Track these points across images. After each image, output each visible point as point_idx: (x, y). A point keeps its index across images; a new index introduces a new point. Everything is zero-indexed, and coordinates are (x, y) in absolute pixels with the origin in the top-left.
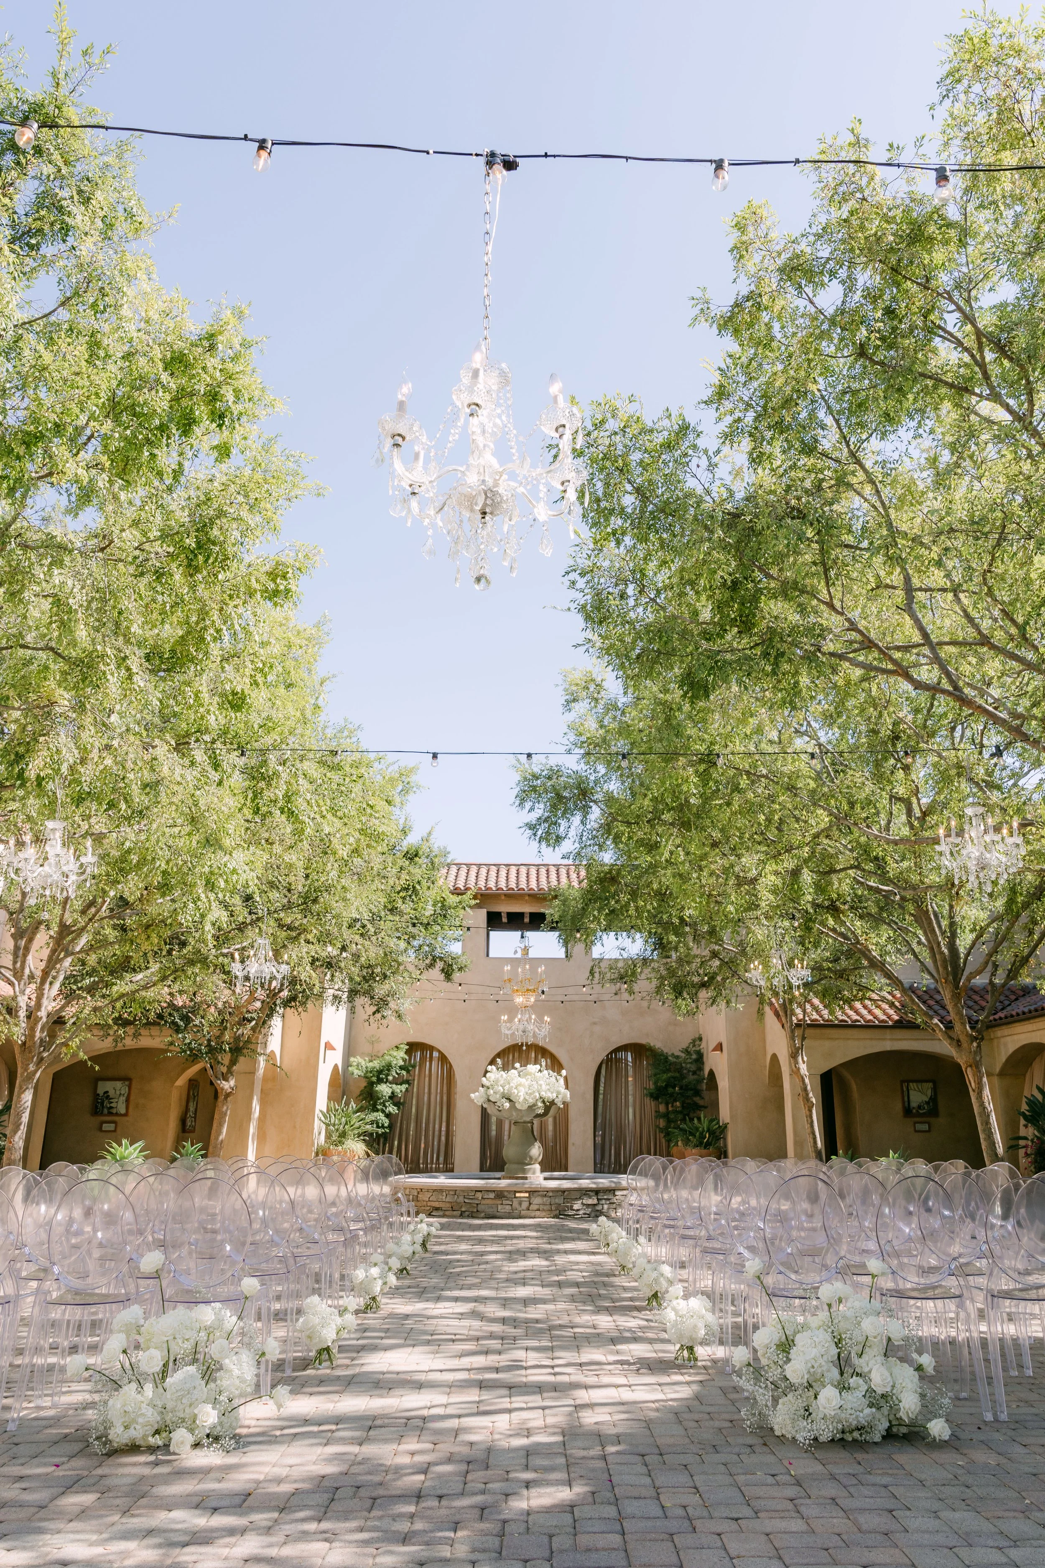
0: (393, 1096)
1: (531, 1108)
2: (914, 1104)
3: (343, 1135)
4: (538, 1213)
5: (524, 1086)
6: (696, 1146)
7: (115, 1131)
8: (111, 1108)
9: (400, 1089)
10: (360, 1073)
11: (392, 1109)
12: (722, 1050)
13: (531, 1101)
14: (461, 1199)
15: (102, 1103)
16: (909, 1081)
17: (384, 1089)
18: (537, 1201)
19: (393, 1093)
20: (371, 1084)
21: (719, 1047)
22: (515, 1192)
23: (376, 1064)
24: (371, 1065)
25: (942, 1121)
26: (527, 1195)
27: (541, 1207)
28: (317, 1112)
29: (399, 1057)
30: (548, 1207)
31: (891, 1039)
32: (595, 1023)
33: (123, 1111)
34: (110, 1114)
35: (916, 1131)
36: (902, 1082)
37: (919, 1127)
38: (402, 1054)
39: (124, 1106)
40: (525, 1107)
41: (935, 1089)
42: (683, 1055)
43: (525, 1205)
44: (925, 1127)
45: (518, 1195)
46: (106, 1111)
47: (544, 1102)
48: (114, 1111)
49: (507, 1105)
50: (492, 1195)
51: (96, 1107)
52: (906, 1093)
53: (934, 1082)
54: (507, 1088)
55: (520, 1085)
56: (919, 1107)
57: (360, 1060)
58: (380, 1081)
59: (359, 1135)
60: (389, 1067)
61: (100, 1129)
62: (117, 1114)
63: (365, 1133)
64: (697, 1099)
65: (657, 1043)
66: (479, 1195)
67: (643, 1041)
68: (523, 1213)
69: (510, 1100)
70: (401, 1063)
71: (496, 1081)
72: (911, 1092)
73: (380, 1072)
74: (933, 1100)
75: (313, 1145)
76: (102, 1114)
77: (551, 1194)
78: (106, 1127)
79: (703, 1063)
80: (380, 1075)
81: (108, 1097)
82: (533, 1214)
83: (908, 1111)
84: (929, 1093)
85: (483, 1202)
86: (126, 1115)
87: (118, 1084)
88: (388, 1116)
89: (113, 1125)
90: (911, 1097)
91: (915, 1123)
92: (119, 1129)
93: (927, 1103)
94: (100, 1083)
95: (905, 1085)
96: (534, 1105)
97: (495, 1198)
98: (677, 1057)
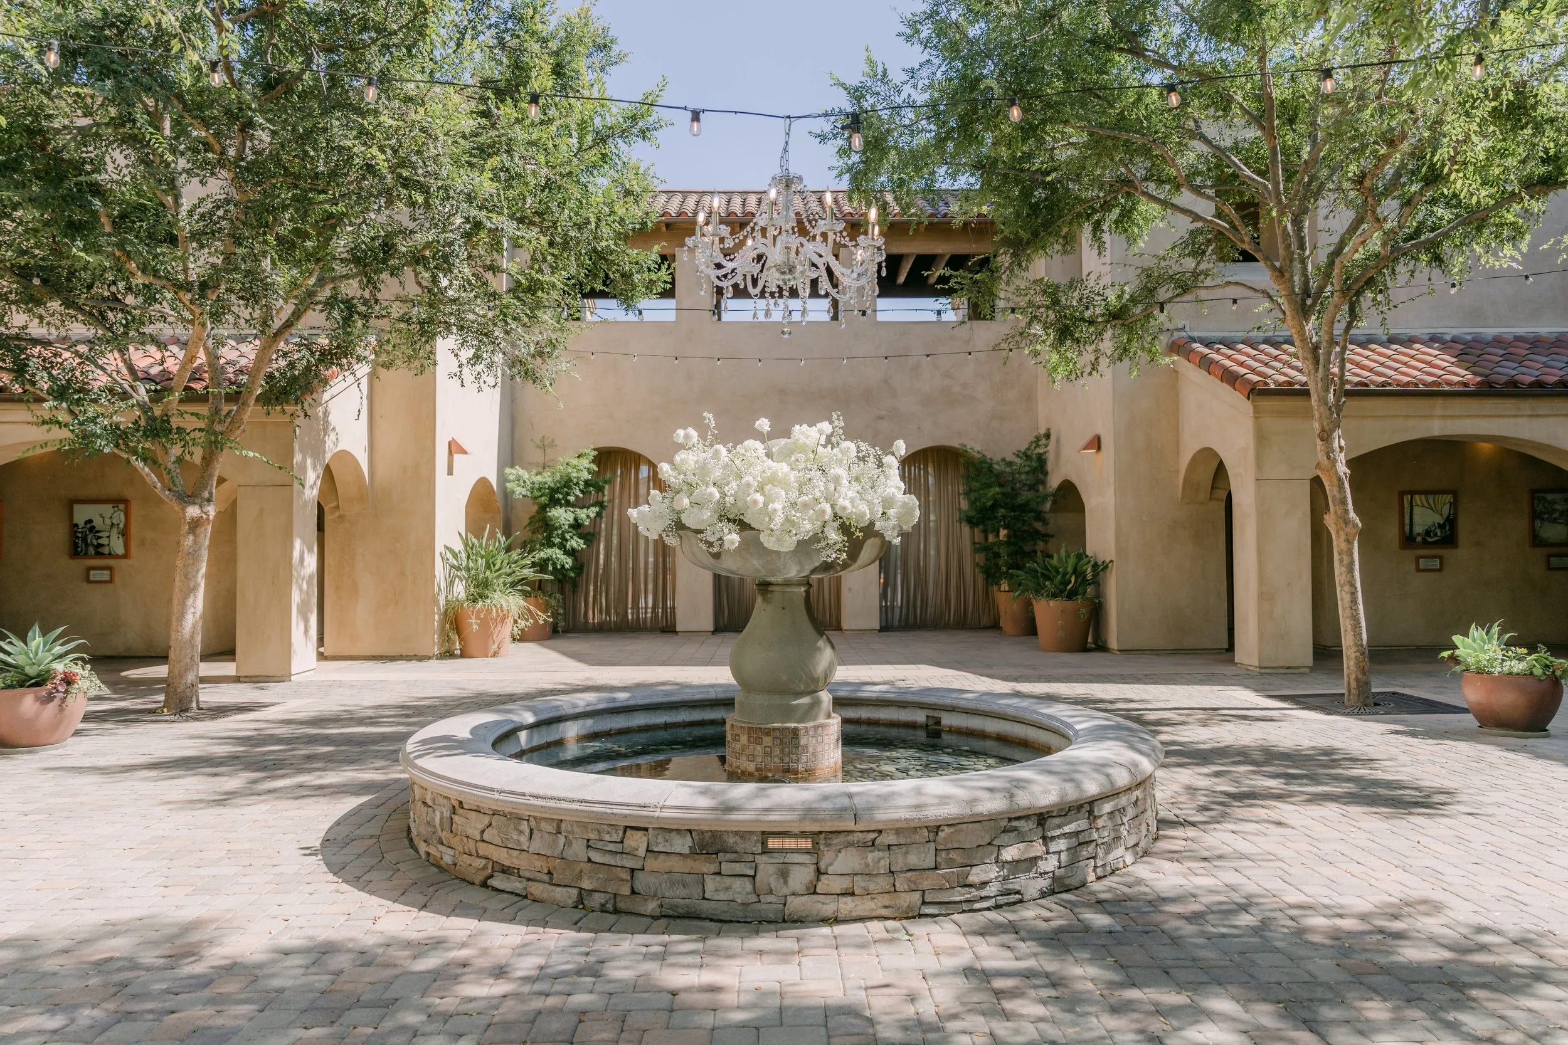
0: (577, 525)
1: (805, 546)
2: (1418, 529)
3: (486, 584)
4: (847, 906)
5: (783, 483)
6: (1054, 596)
7: (111, 581)
8: (101, 545)
9: (586, 515)
10: (524, 492)
11: (576, 543)
12: (1099, 448)
13: (807, 527)
14: (578, 850)
15: (85, 539)
16: (1412, 493)
17: (562, 516)
18: (843, 861)
19: (576, 519)
20: (543, 508)
21: (1096, 443)
22: (765, 835)
23: (547, 478)
24: (539, 478)
25: (1462, 555)
26: (806, 844)
27: (860, 883)
28: (439, 548)
29: (583, 469)
30: (884, 883)
31: (1444, 417)
32: (881, 418)
33: (120, 551)
34: (99, 554)
35: (1418, 570)
36: (1402, 494)
37: (1423, 563)
38: (585, 463)
39: (121, 542)
40: (789, 544)
41: (1454, 505)
42: (1018, 461)
43: (801, 877)
44: (1436, 563)
45: (773, 843)
46: (91, 550)
47: (845, 529)
48: (106, 551)
49: (733, 539)
50: (682, 845)
51: (76, 545)
52: (1407, 511)
53: (1455, 493)
54: (732, 487)
55: (773, 480)
56: (1428, 533)
57: (521, 472)
58: (554, 502)
59: (513, 585)
60: (567, 483)
61: (88, 581)
62: (110, 555)
63: (523, 581)
64: (1039, 526)
65: (975, 444)
66: (637, 842)
67: (955, 443)
68: (796, 904)
69: (743, 526)
70: (586, 476)
71: (703, 469)
72: (1416, 510)
73: (553, 491)
74: (1451, 522)
75: (436, 601)
76: (86, 555)
77: (891, 839)
78: (94, 576)
79: (1046, 474)
80: (556, 495)
81: (92, 529)
82: (829, 908)
83: (1408, 540)
84: (1446, 511)
85: (652, 864)
86: (126, 556)
87: (107, 509)
88: (572, 553)
89: (107, 573)
90: (1416, 518)
91: (1418, 558)
92: (117, 579)
93: (1441, 526)
94: (77, 508)
95: (1407, 499)
96: (817, 538)
97: (693, 853)
98: (1010, 464)
